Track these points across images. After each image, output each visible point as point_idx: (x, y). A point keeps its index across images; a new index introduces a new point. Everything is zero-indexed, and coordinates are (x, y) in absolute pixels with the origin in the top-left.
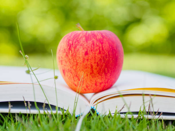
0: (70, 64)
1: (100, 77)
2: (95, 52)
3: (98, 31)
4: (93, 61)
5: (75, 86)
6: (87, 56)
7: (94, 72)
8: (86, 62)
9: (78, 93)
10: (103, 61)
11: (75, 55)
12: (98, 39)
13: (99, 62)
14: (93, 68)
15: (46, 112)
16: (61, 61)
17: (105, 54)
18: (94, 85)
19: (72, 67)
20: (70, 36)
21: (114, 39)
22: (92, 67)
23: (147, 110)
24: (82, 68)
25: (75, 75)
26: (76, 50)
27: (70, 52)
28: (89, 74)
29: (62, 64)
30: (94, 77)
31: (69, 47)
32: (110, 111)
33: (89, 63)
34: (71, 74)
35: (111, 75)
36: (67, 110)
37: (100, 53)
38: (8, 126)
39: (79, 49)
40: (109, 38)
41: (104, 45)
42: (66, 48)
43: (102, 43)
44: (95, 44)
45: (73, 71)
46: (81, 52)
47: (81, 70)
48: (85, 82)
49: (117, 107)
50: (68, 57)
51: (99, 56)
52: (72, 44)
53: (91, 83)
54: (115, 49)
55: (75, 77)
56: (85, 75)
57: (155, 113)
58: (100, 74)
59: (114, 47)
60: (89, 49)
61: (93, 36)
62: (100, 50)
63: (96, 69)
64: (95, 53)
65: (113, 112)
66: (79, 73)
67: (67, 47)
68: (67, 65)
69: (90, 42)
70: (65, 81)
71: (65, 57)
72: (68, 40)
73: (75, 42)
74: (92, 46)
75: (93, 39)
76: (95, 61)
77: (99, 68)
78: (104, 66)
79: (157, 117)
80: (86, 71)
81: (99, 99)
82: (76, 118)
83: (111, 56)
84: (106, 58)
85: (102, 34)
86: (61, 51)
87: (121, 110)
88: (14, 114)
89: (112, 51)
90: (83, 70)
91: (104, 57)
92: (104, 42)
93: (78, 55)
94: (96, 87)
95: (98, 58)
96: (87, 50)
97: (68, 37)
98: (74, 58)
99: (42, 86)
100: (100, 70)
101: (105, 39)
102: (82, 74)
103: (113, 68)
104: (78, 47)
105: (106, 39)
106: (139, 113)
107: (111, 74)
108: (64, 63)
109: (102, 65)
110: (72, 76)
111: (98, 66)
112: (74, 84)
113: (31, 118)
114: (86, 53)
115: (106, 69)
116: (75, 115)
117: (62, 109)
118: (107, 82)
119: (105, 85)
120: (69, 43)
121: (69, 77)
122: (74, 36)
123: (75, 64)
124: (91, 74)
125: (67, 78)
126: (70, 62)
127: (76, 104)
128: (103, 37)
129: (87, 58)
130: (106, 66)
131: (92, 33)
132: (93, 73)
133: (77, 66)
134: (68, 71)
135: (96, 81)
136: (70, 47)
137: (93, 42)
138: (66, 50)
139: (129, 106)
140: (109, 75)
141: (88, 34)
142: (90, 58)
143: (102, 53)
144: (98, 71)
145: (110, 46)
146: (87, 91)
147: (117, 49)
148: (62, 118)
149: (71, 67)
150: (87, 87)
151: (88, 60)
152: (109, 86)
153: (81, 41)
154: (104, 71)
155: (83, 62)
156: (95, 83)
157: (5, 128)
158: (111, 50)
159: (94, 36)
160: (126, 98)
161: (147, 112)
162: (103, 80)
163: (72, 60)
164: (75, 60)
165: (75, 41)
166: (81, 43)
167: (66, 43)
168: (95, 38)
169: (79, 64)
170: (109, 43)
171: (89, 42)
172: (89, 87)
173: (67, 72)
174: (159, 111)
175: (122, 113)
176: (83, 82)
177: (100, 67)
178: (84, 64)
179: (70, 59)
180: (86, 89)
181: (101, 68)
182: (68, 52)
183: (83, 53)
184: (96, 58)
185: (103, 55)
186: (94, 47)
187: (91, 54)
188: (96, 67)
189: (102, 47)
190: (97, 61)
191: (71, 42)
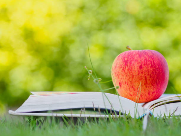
0: (127, 76)
1: (153, 87)
2: (148, 66)
4: (147, 74)
5: (130, 96)
6: (141, 69)
8: (141, 74)
10: (155, 73)
11: (131, 69)
12: (149, 55)
13: (151, 74)
14: (147, 79)
16: (118, 75)
17: (156, 67)
18: (147, 94)
19: (129, 79)
20: (125, 55)
24: (137, 80)
25: (131, 86)
26: (131, 65)
27: (127, 67)
28: (143, 84)
29: (118, 78)
30: (147, 87)
31: (125, 63)
32: (165, 113)
33: (143, 75)
34: (127, 86)
35: (161, 86)
36: (128, 114)
37: (152, 66)
39: (134, 64)
42: (122, 64)
43: (153, 59)
44: (147, 59)
45: (129, 83)
46: (136, 66)
47: (136, 81)
50: (125, 71)
52: (128, 60)
53: (145, 92)
55: (131, 88)
58: (152, 85)
59: (162, 62)
60: (143, 64)
61: (145, 53)
62: (152, 64)
63: (149, 80)
64: (148, 67)
66: (134, 84)
68: (124, 78)
69: (143, 58)
71: (122, 71)
72: (123, 58)
73: (130, 59)
74: (145, 61)
75: (145, 56)
77: (152, 79)
78: (155, 78)
83: (160, 69)
84: (157, 71)
85: (151, 52)
86: (117, 67)
87: (174, 113)
89: (162, 66)
91: (155, 70)
93: (133, 69)
94: (148, 96)
95: (151, 70)
96: (141, 64)
97: (123, 55)
98: (130, 72)
100: (153, 81)
104: (133, 62)
105: (156, 55)
107: (161, 84)
108: (120, 77)
109: (154, 77)
110: (128, 87)
111: (150, 77)
112: (129, 94)
114: (141, 67)
115: (157, 80)
117: (124, 114)
118: (158, 92)
119: (156, 95)
121: (125, 88)
122: (129, 54)
123: (131, 76)
124: (145, 84)
125: (123, 90)
126: (126, 75)
128: (153, 54)
129: (141, 71)
130: (157, 78)
131: (143, 51)
132: (147, 83)
133: (133, 78)
134: (125, 83)
135: (149, 90)
136: (126, 63)
137: (145, 58)
138: (122, 66)
140: (159, 85)
141: (140, 52)
142: (144, 71)
143: (153, 66)
144: (151, 82)
149: (127, 80)
150: (141, 96)
151: (142, 73)
153: (135, 57)
154: (156, 82)
155: (138, 74)
156: (148, 92)
162: (155, 90)
163: (128, 73)
164: (131, 74)
165: (129, 58)
166: (135, 59)
167: (121, 60)
168: (147, 55)
169: (134, 76)
172: (143, 96)
177: (153, 78)
178: (139, 76)
179: (127, 72)
181: (153, 79)
182: (124, 67)
183: (138, 67)
184: (149, 71)
185: (154, 68)
186: (147, 62)
187: (145, 68)
188: (150, 78)
189: (153, 61)
190: (150, 74)
191: (126, 59)
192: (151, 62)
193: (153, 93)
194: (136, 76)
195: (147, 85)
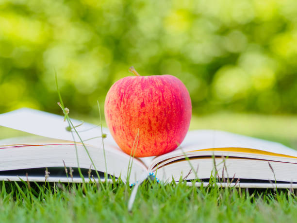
0: (122, 118)
1: (161, 134)
2: (154, 102)
3: (158, 76)
4: (152, 115)
5: (128, 148)
6: (144, 108)
7: (153, 129)
8: (142, 116)
9: (132, 156)
10: (164, 114)
11: (129, 107)
12: (157, 86)
13: (158, 116)
14: (152, 123)
15: (92, 180)
16: (110, 115)
17: (167, 105)
18: (153, 146)
19: (125, 123)
20: (122, 83)
21: (178, 86)
22: (150, 122)
23: (221, 177)
24: (137, 124)
25: (129, 133)
26: (129, 100)
27: (122, 103)
28: (146, 131)
29: (111, 119)
30: (153, 135)
31: (120, 98)
32: (174, 177)
33: (146, 117)
34: (123, 132)
35: (174, 133)
36: (118, 177)
37: (160, 104)
38: (44, 198)
39: (134, 99)
40: (172, 85)
41: (165, 94)
42: (116, 98)
44: (154, 92)
45: (126, 128)
46: (136, 102)
47: (136, 126)
48: (141, 142)
49: (182, 173)
50: (119, 110)
51: (159, 108)
52: (125, 94)
53: (149, 143)
54: (180, 99)
55: (128, 136)
56: (142, 132)
57: (230, 179)
58: (160, 132)
59: (178, 97)
60: (146, 100)
61: (151, 82)
62: (160, 100)
63: (155, 124)
64: (154, 105)
65: (177, 179)
66: (133, 130)
67: (118, 97)
68: (118, 121)
69: (147, 91)
70: (116, 142)
71: (115, 110)
72: (119, 89)
73: (129, 91)
74: (149, 96)
75: (151, 87)
76: (154, 114)
77: (159, 123)
78: (165, 121)
79: (232, 185)
80: (142, 128)
81: (160, 163)
82: (131, 187)
83: (174, 108)
84: (168, 110)
85: (162, 80)
86: (110, 102)
87: (187, 177)
88: (52, 184)
89: (176, 102)
90: (138, 127)
91: (165, 109)
92: (165, 90)
93: (132, 108)
94: (155, 148)
95: (158, 110)
96: (144, 100)
97: (119, 84)
98: (127, 111)
99: (87, 147)
100: (161, 126)
101: (166, 87)
102: (137, 132)
103: (178, 124)
104: (131, 97)
105: (168, 86)
106: (210, 180)
107: (175, 131)
108: (114, 117)
109: (163, 120)
110: (124, 135)
111: (157, 121)
112: (127, 144)
113: (74, 187)
114: (143, 105)
115: (168, 124)
116: (129, 184)
117: (112, 176)
118: (170, 142)
119: (167, 146)
120: (120, 92)
121: (121, 135)
122: (127, 83)
123: (129, 118)
124: (149, 131)
125: (118, 137)
126: (121, 116)
127: (130, 169)
128: (164, 83)
129: (143, 111)
130: (168, 121)
131: (149, 78)
133: (131, 121)
134: (120, 128)
135: (155, 140)
136: (122, 97)
137: (151, 90)
138: (116, 101)
139: (196, 170)
140: (172, 132)
141: (144, 80)
142: (147, 111)
143: (162, 104)
144: (158, 127)
145: (173, 95)
146: (144, 154)
147: (182, 99)
148: (113, 187)
149: (123, 123)
150: (144, 148)
151: (144, 113)
152: (173, 147)
153: (136, 89)
154: (166, 127)
156: (154, 142)
157: (41, 200)
158: (175, 100)
159: (153, 82)
160: (192, 161)
161: (221, 179)
162: (165, 139)
163: (125, 113)
164: (128, 114)
165: (128, 89)
166: (135, 92)
167: (116, 93)
168: (153, 85)
169: (133, 118)
171: (145, 90)
172: (147, 148)
173: (118, 129)
174: (236, 177)
175: (189, 181)
176: (139, 142)
177: (161, 122)
178: (140, 119)
179: (122, 111)
180: (143, 151)
181: (162, 124)
182: (119, 104)
183: (138, 104)
184: (155, 111)
185: (164, 107)
186: (152, 97)
187: (149, 105)
188: (155, 122)
189: (163, 96)
190: (156, 115)
191: (122, 91)
192: (160, 97)
193: (162, 144)
194: (135, 118)
195: (152, 132)
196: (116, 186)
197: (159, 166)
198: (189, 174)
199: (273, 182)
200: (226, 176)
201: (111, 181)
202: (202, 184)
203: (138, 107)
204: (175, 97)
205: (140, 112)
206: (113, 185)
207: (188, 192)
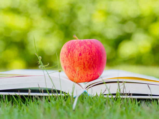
1: (90, 70)
2: (86, 53)
3: (88, 39)
4: (85, 60)
5: (73, 77)
6: (81, 56)
7: (86, 67)
8: (80, 60)
9: (75, 82)
10: (92, 60)
12: (88, 45)
13: (89, 61)
15: (54, 94)
16: (63, 60)
17: (93, 55)
18: (86, 76)
20: (69, 43)
21: (99, 45)
22: (84, 64)
23: (122, 92)
25: (73, 69)
26: (73, 52)
27: (69, 54)
28: (82, 68)
29: (64, 63)
30: (86, 71)
31: (68, 51)
32: (97, 93)
33: (82, 61)
34: (70, 69)
36: (67, 93)
37: (89, 54)
38: (28, 104)
39: (75, 52)
40: (96, 44)
41: (92, 49)
42: (66, 51)
43: (91, 48)
44: (86, 48)
45: (71, 67)
46: (77, 53)
47: (77, 66)
49: (101, 90)
50: (68, 58)
51: (89, 56)
52: (71, 49)
53: (84, 75)
54: (100, 51)
55: (73, 71)
56: (80, 69)
57: (127, 94)
58: (90, 69)
61: (85, 43)
62: (89, 52)
65: (99, 94)
66: (75, 68)
67: (67, 51)
68: (67, 63)
69: (83, 47)
70: (66, 74)
71: (66, 57)
72: (67, 46)
73: (73, 47)
74: (84, 50)
75: (85, 45)
78: (92, 63)
79: (128, 97)
80: (80, 67)
81: (89, 85)
82: (74, 98)
83: (97, 56)
84: (94, 57)
85: (91, 41)
86: (63, 53)
88: (32, 96)
89: (98, 53)
90: (78, 66)
91: (92, 57)
92: (92, 46)
93: (74, 56)
95: (88, 57)
96: (81, 52)
97: (68, 44)
98: (72, 58)
99: (51, 77)
100: (90, 65)
101: (93, 45)
102: (78, 69)
103: (99, 65)
104: (74, 50)
105: (94, 44)
106: (116, 95)
107: (97, 68)
108: (65, 62)
109: (91, 63)
111: (88, 63)
112: (72, 76)
113: (44, 98)
114: (80, 55)
115: (94, 65)
116: (73, 97)
117: (64, 92)
118: (95, 74)
119: (94, 76)
120: (68, 48)
121: (69, 71)
123: (73, 62)
124: (83, 68)
125: (67, 72)
126: (69, 61)
127: (73, 89)
128: (92, 43)
129: (81, 58)
130: (94, 63)
131: (84, 41)
134: (68, 67)
135: (87, 73)
136: (69, 51)
137: (85, 46)
138: (66, 53)
139: (109, 88)
140: (96, 69)
141: (81, 42)
142: (83, 58)
143: (91, 54)
144: (88, 67)
145: (96, 49)
146: (81, 81)
147: (101, 52)
148: (64, 98)
149: (70, 64)
150: (81, 78)
151: (81, 59)
152: (96, 77)
153: (77, 46)
154: (93, 66)
155: (78, 61)
157: (26, 105)
159: (86, 42)
160: (107, 84)
161: (122, 94)
162: (92, 73)
163: (71, 59)
164: (73, 60)
165: (72, 46)
166: (76, 48)
167: (66, 48)
168: (86, 44)
169: (75, 62)
170: (96, 48)
171: (82, 47)
172: (83, 77)
173: (67, 68)
174: (130, 93)
175: (105, 95)
176: (78, 74)
178: (79, 62)
180: (81, 79)
181: (91, 64)
182: (68, 54)
184: (87, 58)
187: (84, 55)
188: (87, 64)
189: (91, 50)
190: (87, 60)
191: (69, 47)
192: (89, 50)
193: (90, 75)
194: (76, 61)
195: (85, 69)
196: (66, 97)
197: (89, 87)
198: (105, 91)
199: (150, 95)
200: (125, 92)
201: (64, 95)
202: (112, 96)
203: (78, 56)
204: (98, 50)
205: (79, 58)
206: (64, 97)
207: (105, 100)
